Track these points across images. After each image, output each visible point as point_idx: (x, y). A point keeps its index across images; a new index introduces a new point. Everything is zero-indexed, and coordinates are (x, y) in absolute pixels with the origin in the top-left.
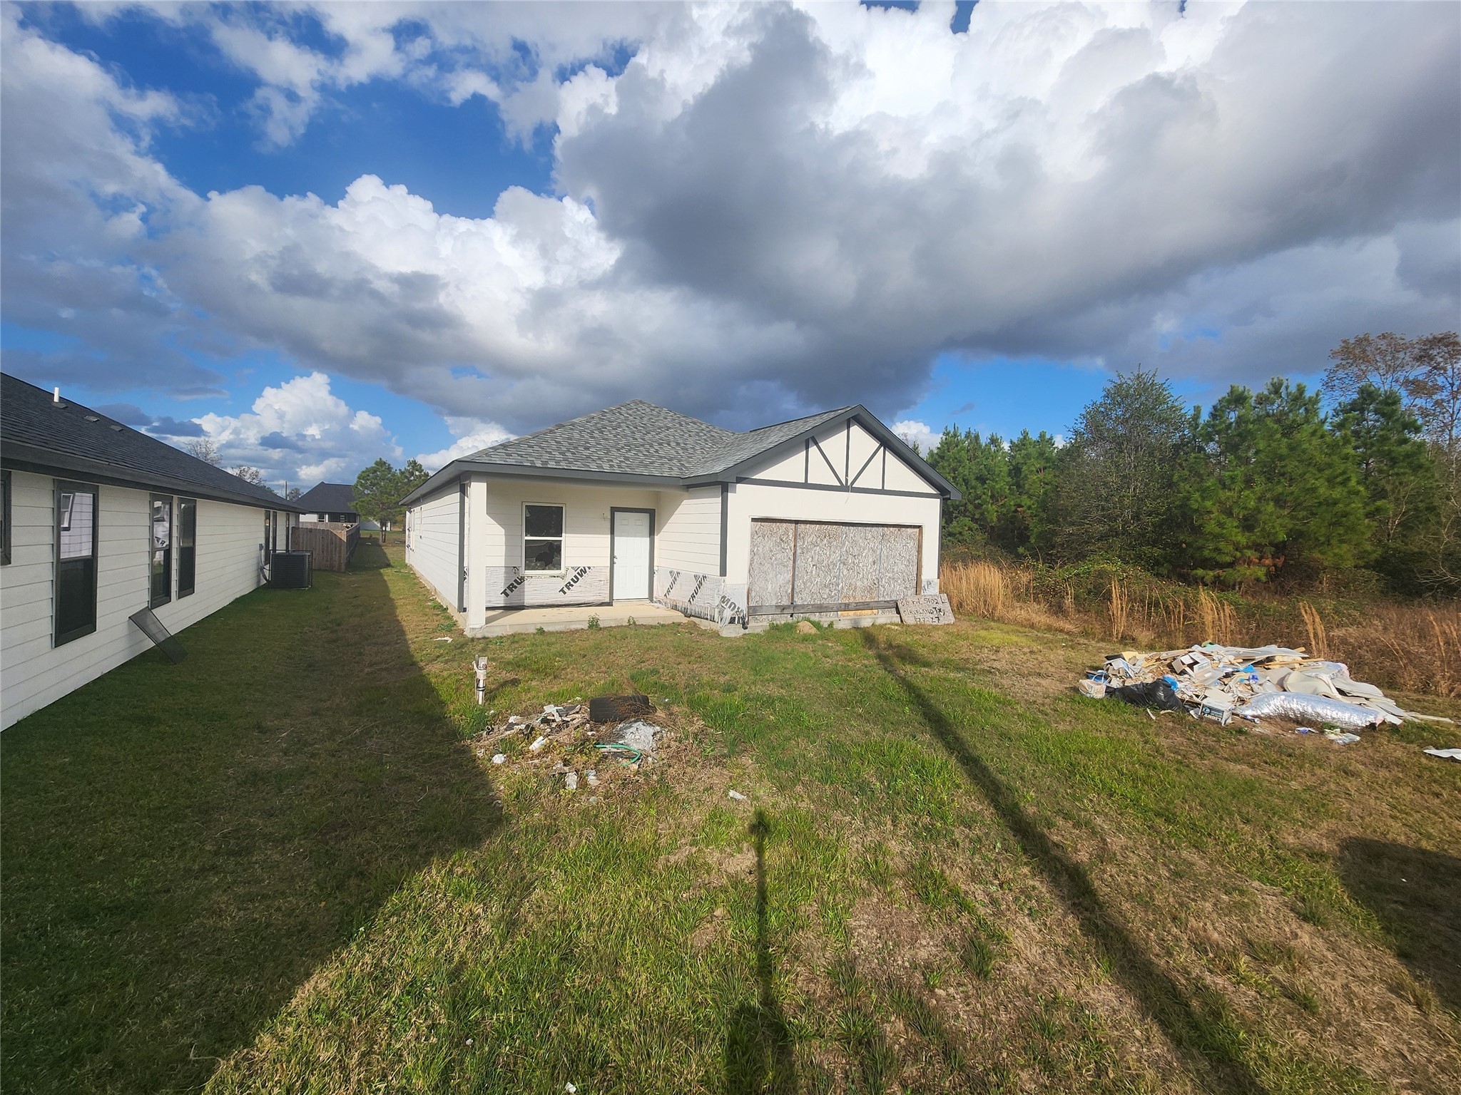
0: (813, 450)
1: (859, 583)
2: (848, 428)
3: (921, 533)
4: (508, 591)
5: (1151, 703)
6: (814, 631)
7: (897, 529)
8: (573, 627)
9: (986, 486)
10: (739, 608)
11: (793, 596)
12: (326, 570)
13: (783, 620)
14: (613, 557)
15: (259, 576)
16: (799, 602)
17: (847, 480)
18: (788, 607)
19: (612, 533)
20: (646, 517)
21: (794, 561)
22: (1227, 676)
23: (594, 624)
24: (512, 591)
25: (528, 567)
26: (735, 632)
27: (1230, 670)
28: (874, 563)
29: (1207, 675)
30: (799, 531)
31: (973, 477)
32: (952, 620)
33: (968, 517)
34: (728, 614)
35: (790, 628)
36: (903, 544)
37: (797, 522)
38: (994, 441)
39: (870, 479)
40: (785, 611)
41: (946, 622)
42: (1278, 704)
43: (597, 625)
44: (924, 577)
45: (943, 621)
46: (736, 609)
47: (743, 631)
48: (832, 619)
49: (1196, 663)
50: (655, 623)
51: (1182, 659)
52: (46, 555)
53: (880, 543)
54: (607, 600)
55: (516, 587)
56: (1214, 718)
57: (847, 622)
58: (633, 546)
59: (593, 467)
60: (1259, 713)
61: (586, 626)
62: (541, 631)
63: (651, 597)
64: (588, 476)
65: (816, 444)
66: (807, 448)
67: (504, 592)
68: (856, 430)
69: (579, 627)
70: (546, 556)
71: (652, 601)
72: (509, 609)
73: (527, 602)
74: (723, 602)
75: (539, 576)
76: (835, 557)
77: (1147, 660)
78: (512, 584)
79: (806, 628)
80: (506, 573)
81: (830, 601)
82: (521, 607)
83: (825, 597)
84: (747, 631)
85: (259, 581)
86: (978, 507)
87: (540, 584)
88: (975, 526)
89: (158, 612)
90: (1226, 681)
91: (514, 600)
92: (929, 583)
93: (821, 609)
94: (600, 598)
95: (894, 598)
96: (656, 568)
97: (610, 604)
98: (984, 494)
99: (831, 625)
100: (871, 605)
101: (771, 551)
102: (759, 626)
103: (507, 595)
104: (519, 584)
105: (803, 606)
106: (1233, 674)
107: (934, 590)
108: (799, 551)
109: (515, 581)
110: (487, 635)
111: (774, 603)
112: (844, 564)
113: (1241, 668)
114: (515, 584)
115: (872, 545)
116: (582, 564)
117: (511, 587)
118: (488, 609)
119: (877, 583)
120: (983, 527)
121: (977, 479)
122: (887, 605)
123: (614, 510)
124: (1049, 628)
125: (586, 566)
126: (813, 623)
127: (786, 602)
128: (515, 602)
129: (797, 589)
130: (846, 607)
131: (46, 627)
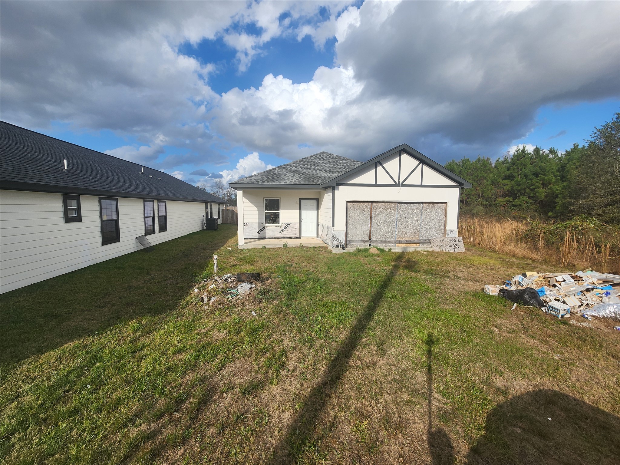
0: (380, 168)
1: (408, 231)
2: (400, 155)
3: (446, 206)
4: (259, 232)
5: (519, 301)
6: (378, 252)
7: (431, 204)
8: (277, 246)
9: (538, 178)
10: (341, 241)
11: (370, 236)
12: (230, 224)
13: (363, 247)
14: (300, 219)
15: (203, 225)
16: (374, 239)
17: (399, 182)
18: (368, 241)
19: (300, 209)
20: (315, 201)
21: (371, 220)
22: (588, 290)
23: (285, 246)
24: (261, 232)
25: (267, 223)
26: (339, 251)
27: (590, 287)
28: (417, 221)
29: (572, 289)
30: (373, 207)
31: (531, 173)
32: (463, 250)
33: (526, 196)
34: (335, 243)
35: (366, 250)
36: (435, 213)
37: (372, 202)
38: (552, 151)
39: (415, 179)
40: (366, 243)
41: (460, 251)
42: (612, 310)
43: (287, 246)
44: (448, 228)
45: (457, 251)
46: (339, 241)
47: (343, 251)
48: (391, 247)
49: (565, 281)
50: (311, 246)
51: (557, 278)
52: (98, 219)
53: (421, 211)
54: (299, 236)
55: (262, 231)
56: (554, 313)
57: (399, 249)
58: (309, 215)
59: (283, 182)
60: (596, 314)
61: (282, 246)
62: (264, 248)
63: (318, 236)
64: (280, 186)
65: (381, 165)
66: (376, 167)
67: (258, 232)
68: (405, 157)
69: (280, 246)
70: (274, 219)
71: (318, 237)
72: (260, 239)
73: (267, 236)
74: (333, 238)
75: (271, 226)
76: (394, 218)
77: (540, 277)
78: (261, 229)
79: (373, 251)
80: (259, 225)
81: (392, 239)
82: (265, 238)
83: (388, 237)
84: (345, 251)
85: (203, 227)
86: (533, 190)
87: (272, 230)
88: (530, 201)
89: (148, 237)
90: (586, 293)
91: (262, 235)
92: (451, 231)
93: (385, 242)
94: (295, 235)
95: (429, 238)
96: (319, 223)
97: (300, 238)
98: (537, 182)
99: (390, 250)
100: (415, 241)
101: (358, 216)
102: (351, 249)
103: (259, 233)
104: (263, 229)
105: (376, 241)
106: (593, 289)
107: (455, 234)
108: (373, 216)
109: (262, 228)
110: (244, 248)
111: (360, 239)
112: (399, 222)
113: (599, 286)
114: (262, 230)
115: (415, 212)
116: (288, 222)
117: (261, 231)
118: (245, 239)
119: (418, 232)
120: (535, 201)
121: (534, 174)
122: (425, 241)
123: (300, 200)
124: (524, 258)
125: (290, 222)
126: (377, 248)
127: (367, 239)
128: (262, 236)
129: (372, 233)
130: (400, 242)
131: (99, 240)
